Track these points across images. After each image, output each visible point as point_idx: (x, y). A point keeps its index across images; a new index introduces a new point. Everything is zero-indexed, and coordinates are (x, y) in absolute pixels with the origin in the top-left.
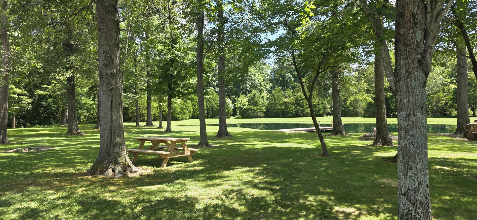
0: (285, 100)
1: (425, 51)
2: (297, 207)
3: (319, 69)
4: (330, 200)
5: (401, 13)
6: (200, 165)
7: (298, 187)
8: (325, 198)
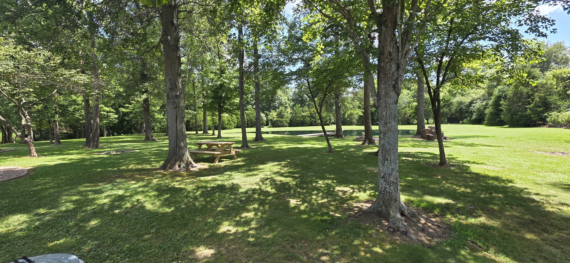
0: (303, 114)
1: (397, 78)
2: (311, 188)
3: (326, 91)
4: (334, 183)
5: (382, 52)
6: (243, 161)
7: (312, 175)
8: (330, 182)
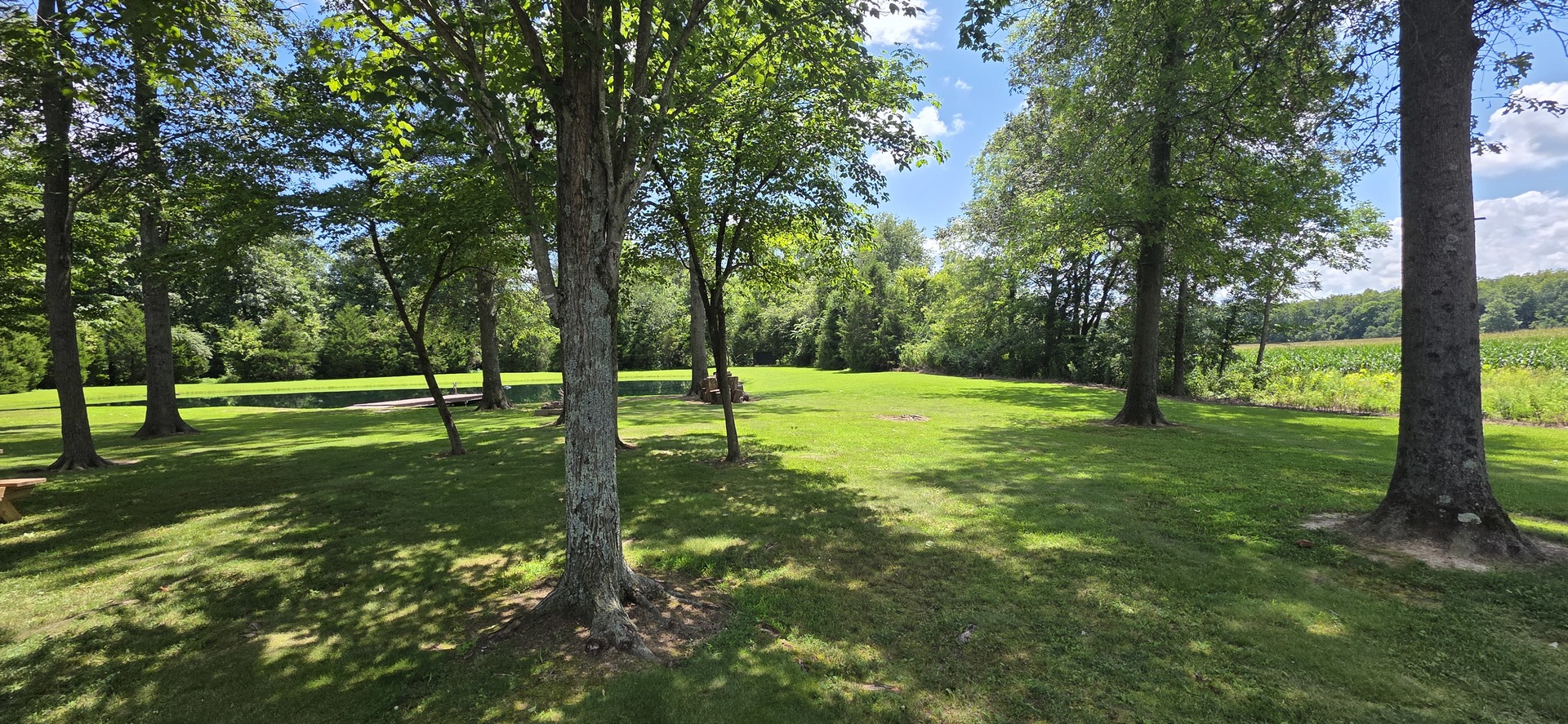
0: (373, 336)
2: (364, 580)
3: (439, 268)
4: (449, 547)
8: (436, 546)
